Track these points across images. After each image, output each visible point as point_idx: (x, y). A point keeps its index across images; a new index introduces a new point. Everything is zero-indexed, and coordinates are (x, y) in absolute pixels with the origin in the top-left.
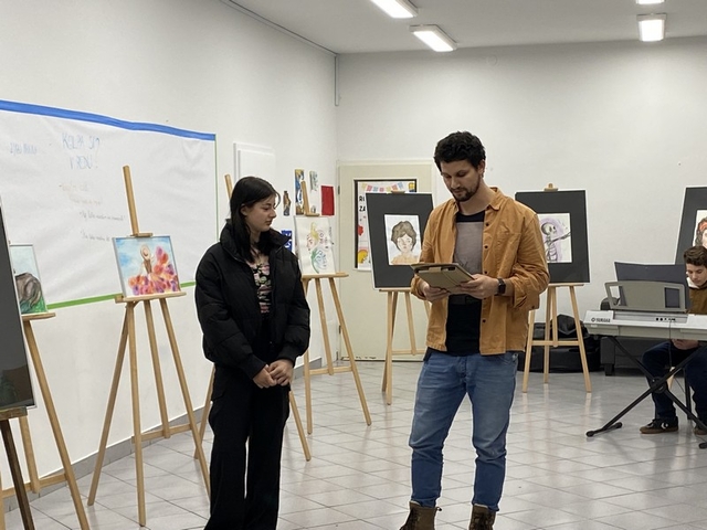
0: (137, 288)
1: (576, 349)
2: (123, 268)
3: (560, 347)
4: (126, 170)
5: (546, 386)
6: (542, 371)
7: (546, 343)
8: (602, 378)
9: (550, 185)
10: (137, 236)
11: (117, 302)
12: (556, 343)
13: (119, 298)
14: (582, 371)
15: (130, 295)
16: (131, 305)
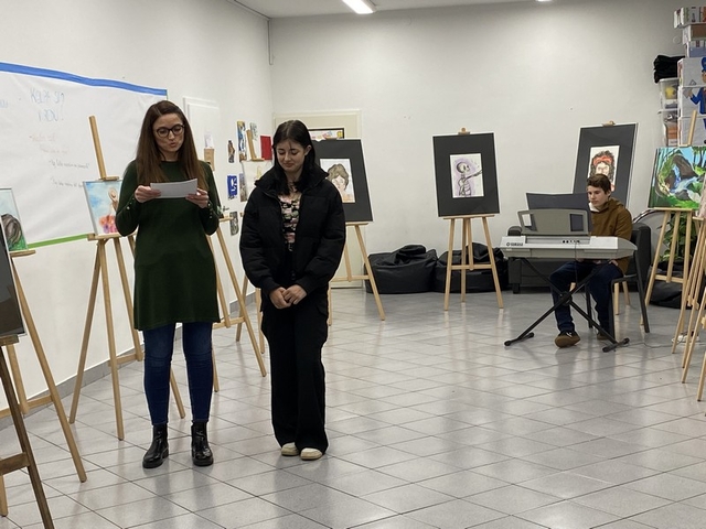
0: (107, 227)
1: (489, 271)
2: (93, 209)
3: (475, 270)
4: (92, 120)
5: (463, 304)
6: (460, 292)
7: (463, 267)
8: (511, 296)
9: (463, 129)
10: (105, 180)
11: (89, 240)
12: (472, 266)
13: (91, 237)
14: (494, 290)
15: (102, 233)
16: (102, 242)
